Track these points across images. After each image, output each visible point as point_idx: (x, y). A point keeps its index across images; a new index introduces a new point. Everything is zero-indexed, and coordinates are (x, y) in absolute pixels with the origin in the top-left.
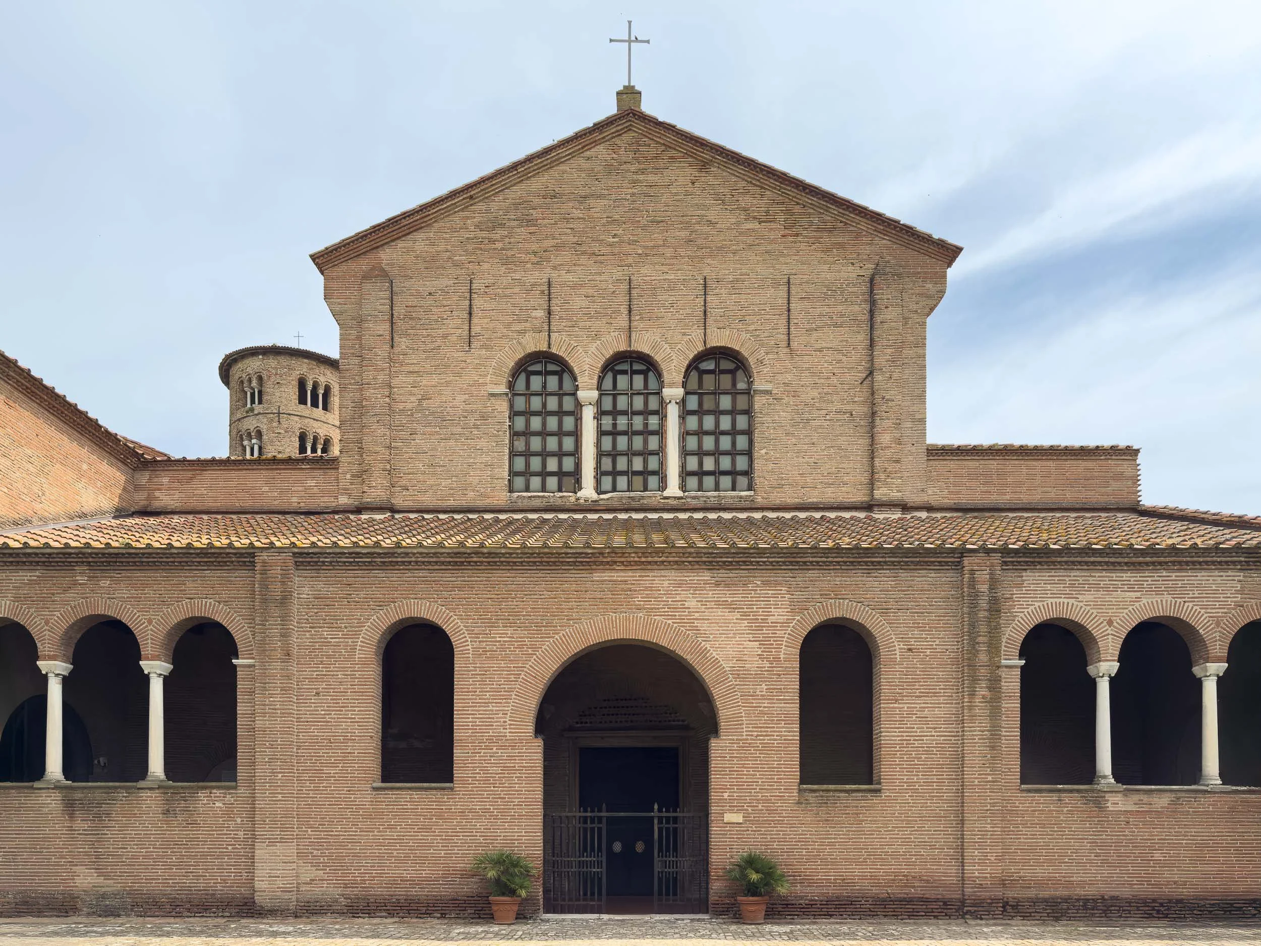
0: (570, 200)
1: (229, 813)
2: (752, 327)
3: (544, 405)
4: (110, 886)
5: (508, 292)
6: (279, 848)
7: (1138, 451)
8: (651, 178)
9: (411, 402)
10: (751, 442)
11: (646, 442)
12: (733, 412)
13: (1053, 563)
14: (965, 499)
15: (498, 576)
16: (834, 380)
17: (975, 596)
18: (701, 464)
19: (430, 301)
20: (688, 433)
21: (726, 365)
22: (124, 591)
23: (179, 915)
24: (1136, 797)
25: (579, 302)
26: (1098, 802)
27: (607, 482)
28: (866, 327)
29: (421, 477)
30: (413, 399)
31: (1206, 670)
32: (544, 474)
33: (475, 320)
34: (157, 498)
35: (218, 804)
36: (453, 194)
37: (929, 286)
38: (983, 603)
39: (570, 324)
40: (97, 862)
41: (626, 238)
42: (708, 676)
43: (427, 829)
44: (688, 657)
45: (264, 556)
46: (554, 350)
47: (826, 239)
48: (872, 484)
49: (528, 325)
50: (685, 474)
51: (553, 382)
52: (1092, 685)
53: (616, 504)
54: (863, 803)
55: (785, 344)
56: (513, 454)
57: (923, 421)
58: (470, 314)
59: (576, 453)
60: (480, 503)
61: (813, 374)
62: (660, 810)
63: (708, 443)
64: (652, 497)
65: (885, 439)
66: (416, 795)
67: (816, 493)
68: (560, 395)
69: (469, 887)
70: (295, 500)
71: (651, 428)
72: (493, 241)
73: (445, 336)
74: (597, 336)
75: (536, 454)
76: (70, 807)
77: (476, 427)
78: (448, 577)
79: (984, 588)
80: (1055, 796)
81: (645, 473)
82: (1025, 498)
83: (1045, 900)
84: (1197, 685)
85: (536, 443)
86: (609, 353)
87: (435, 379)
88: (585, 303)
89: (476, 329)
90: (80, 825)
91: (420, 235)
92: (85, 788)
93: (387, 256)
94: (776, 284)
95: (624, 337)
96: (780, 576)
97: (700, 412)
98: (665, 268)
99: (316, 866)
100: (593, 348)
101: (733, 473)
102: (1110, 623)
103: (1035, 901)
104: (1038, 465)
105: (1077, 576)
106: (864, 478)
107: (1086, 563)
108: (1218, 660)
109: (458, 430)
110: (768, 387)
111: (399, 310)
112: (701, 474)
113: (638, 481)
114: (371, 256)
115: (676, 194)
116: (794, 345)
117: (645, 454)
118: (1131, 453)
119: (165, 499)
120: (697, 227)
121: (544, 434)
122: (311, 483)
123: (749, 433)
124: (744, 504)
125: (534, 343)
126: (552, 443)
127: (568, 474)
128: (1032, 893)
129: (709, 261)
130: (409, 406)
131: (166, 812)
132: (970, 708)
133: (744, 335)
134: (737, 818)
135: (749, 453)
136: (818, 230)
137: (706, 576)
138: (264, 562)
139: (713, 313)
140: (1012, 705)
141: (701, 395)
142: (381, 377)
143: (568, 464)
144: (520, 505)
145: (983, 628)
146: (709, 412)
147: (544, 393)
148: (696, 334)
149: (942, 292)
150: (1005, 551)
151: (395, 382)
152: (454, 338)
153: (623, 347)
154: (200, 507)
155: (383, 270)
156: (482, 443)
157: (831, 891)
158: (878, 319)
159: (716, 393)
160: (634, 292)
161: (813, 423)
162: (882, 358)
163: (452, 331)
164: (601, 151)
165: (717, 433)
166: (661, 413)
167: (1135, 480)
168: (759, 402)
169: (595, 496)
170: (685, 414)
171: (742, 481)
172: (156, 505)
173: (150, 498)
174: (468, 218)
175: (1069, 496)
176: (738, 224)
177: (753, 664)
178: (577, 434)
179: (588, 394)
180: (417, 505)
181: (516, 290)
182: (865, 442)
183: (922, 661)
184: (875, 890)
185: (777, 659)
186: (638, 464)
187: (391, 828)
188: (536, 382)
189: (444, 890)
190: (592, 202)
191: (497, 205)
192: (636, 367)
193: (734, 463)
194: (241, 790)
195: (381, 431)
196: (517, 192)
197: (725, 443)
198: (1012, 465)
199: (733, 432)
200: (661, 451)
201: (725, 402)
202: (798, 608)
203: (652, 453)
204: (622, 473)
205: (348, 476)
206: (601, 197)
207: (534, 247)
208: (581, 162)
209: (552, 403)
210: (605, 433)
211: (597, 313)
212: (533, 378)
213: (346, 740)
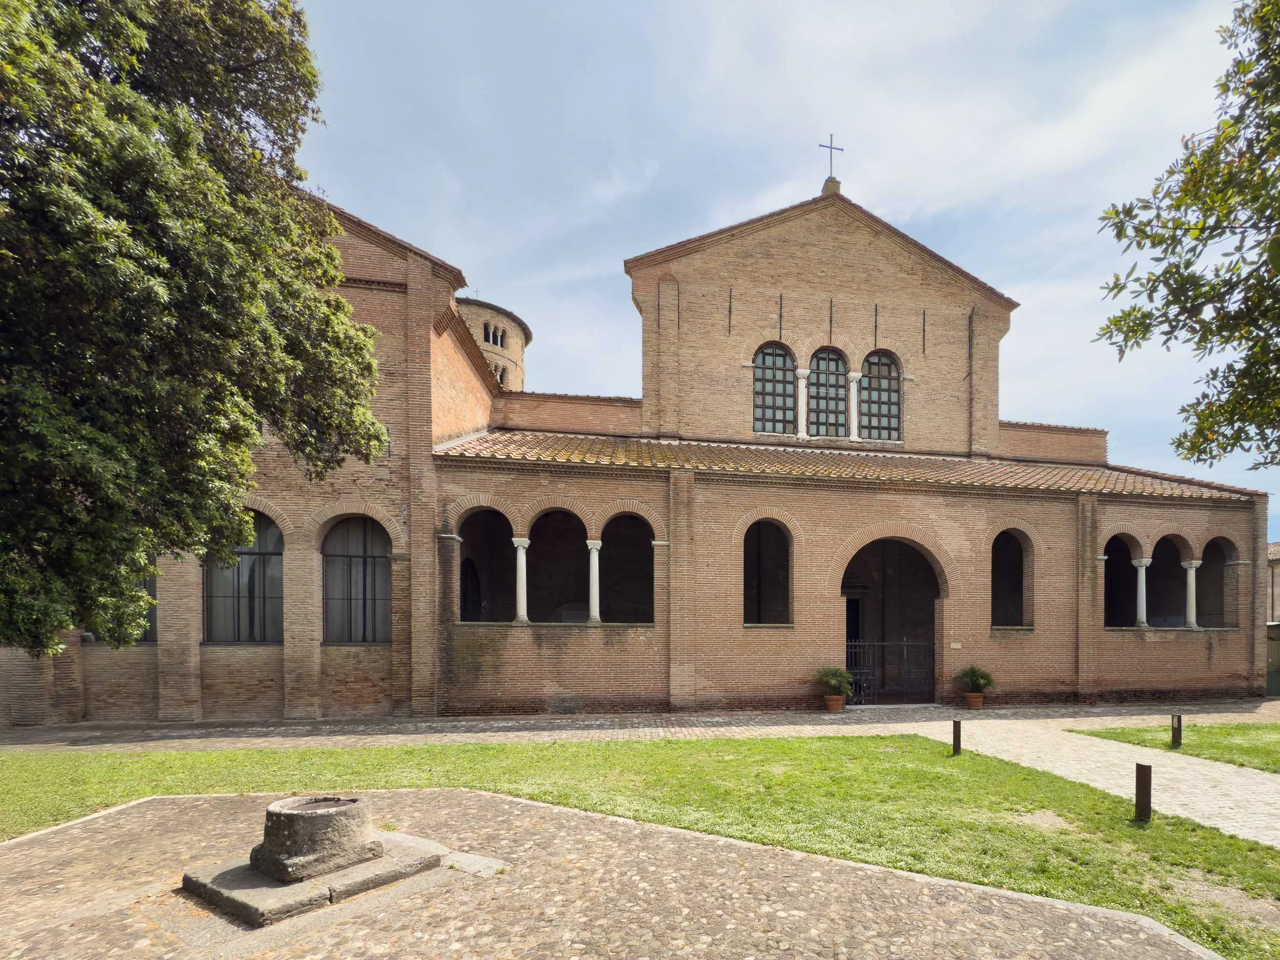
0: (795, 245)
1: (649, 644)
2: (903, 339)
3: (774, 376)
4: (567, 693)
5: (754, 300)
6: (686, 667)
7: (1107, 432)
8: (845, 237)
9: (691, 367)
10: (899, 410)
11: (837, 405)
12: (889, 390)
13: (1122, 502)
15: (823, 494)
16: (949, 376)
18: (870, 422)
19: (703, 300)
20: (863, 402)
21: (884, 360)
23: (616, 712)
24: (1159, 634)
25: (799, 312)
26: (1142, 637)
27: (813, 429)
28: (967, 346)
29: (698, 418)
30: (692, 365)
31: (1191, 564)
32: (774, 421)
33: (733, 317)
34: (511, 419)
35: (641, 638)
36: (721, 232)
37: (1001, 325)
39: (793, 325)
40: (558, 677)
41: (829, 274)
42: (942, 560)
43: (778, 654)
44: (931, 549)
45: (676, 473)
46: (783, 341)
47: (947, 290)
48: (970, 442)
49: (767, 323)
50: (861, 427)
51: (779, 361)
52: (1135, 571)
53: (821, 444)
54: (1025, 637)
55: (921, 351)
56: (756, 406)
57: (997, 405)
58: (730, 312)
59: (795, 408)
60: (737, 437)
61: (937, 372)
62: (907, 641)
63: (875, 409)
64: (843, 441)
65: (978, 415)
66: (771, 632)
67: (939, 444)
68: (784, 370)
69: (804, 690)
70: (611, 426)
71: (840, 396)
72: (745, 266)
73: (713, 325)
74: (810, 335)
75: (769, 407)
76: (538, 639)
77: (734, 387)
79: (1089, 514)
80: (1121, 634)
81: (836, 425)
83: (1116, 692)
85: (769, 400)
86: (817, 346)
87: (707, 353)
88: (803, 312)
89: (733, 322)
90: (546, 652)
91: (698, 256)
92: (548, 627)
93: (675, 267)
94: (917, 314)
95: (826, 337)
96: (982, 501)
97: (869, 389)
98: (852, 296)
99: (707, 678)
100: (808, 341)
101: (889, 429)
102: (1148, 537)
103: (1111, 692)
104: (1057, 437)
106: (965, 437)
107: (1138, 503)
108: (1198, 559)
109: (721, 388)
110: (912, 377)
111: (684, 304)
112: (870, 428)
113: (832, 429)
114: (664, 265)
115: (860, 250)
116: (927, 352)
117: (836, 412)
118: (1103, 434)
119: (516, 420)
120: (872, 272)
121: (774, 394)
122: (623, 416)
123: (898, 404)
124: (897, 449)
125: (771, 335)
126: (779, 401)
127: (789, 422)
128: (1109, 688)
129: (879, 294)
130: (690, 370)
131: (606, 643)
132: (1082, 583)
133: (898, 344)
134: (957, 646)
135: (898, 417)
136: (941, 283)
138: (676, 477)
139: (881, 327)
140: (1101, 581)
141: (870, 378)
142: (673, 349)
143: (790, 415)
144: (762, 440)
145: (1089, 538)
146: (874, 389)
147: (774, 368)
148: (871, 340)
149: (1007, 329)
150: (1100, 494)
151: (681, 352)
152: (718, 327)
153: (826, 344)
154: (544, 427)
155: (672, 276)
156: (737, 398)
157: (1008, 689)
158: (975, 342)
159: (879, 378)
160: (834, 309)
161: (938, 402)
162: (976, 366)
163: (718, 322)
164: (814, 216)
165: (879, 403)
166: (846, 387)
167: (1105, 449)
168: (906, 386)
169: (808, 438)
170: (861, 389)
171: (894, 434)
172: (510, 423)
173: (505, 418)
174: (729, 248)
175: (1073, 456)
176: (896, 273)
177: (967, 554)
178: (795, 396)
179: (803, 371)
180: (695, 436)
181: (760, 299)
182: (966, 415)
183: (1055, 555)
184: (1031, 688)
185: (980, 552)
186: (832, 419)
187: (755, 652)
188: (769, 360)
189: (787, 692)
190: (807, 247)
191: (749, 242)
192: (831, 356)
193: (889, 422)
194: (657, 628)
195: (673, 385)
196: (762, 235)
197: (884, 409)
198: (1043, 435)
199: (889, 403)
200: (846, 412)
201: (884, 384)
203: (841, 412)
204: (822, 424)
205: (649, 414)
206: (814, 245)
207: (772, 272)
208: (801, 221)
209: (779, 375)
210: (812, 397)
211: (810, 319)
212: (767, 357)
213: (727, 596)
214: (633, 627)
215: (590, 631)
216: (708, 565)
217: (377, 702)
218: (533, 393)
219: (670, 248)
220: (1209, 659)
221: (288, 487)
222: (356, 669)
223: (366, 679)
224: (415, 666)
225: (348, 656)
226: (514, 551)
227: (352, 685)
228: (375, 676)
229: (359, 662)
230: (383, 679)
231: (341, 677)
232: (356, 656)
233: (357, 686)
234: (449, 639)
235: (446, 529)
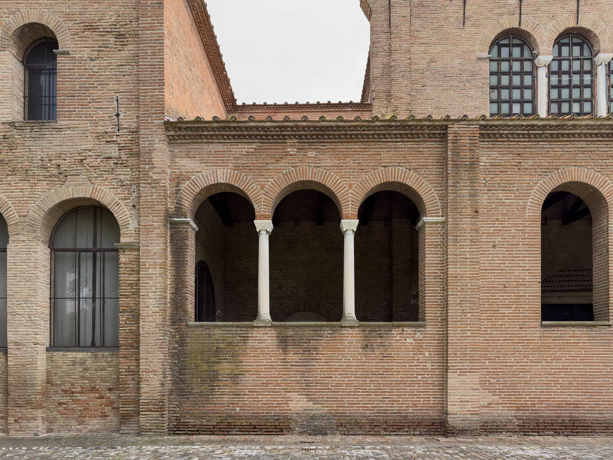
1: (418, 347)
3: (511, 68)
9: (424, 64)
11: (582, 93)
30: (424, 62)
33: (467, 7)
35: (409, 340)
39: (535, 9)
40: (307, 388)
45: (456, 128)
46: (523, 27)
49: (505, 10)
51: (516, 52)
58: (465, 3)
59: (534, 100)
68: (522, 61)
71: (585, 83)
73: (446, 18)
74: (553, 18)
75: (505, 102)
77: (468, 81)
85: (505, 94)
86: (561, 29)
87: (439, 48)
89: (468, 13)
90: (292, 357)
95: (573, 17)
100: (550, 25)
109: (455, 83)
117: (581, 101)
121: (510, 87)
125: (509, 22)
126: (516, 94)
130: (422, 67)
138: (455, 133)
142: (405, 45)
147: (510, 59)
151: (413, 49)
152: (452, 20)
153: (572, 24)
156: (472, 92)
163: (452, 15)
166: (593, 72)
170: (610, 73)
178: (533, 87)
179: (544, 58)
188: (505, 52)
192: (575, 40)
194: (429, 329)
195: (406, 82)
200: (593, 99)
203: (586, 100)
209: (516, 66)
210: (554, 87)
211: (554, 1)
212: (503, 48)
213: (518, 285)
214: (398, 326)
215: (345, 332)
216: (494, 246)
217: (104, 416)
222: (83, 378)
223: (93, 390)
224: (143, 375)
225: (74, 363)
226: (256, 236)
227: (79, 397)
228: (103, 386)
229: (86, 370)
230: (110, 389)
231: (67, 387)
232: (83, 362)
233: (83, 398)
234: (182, 342)
235: (179, 212)
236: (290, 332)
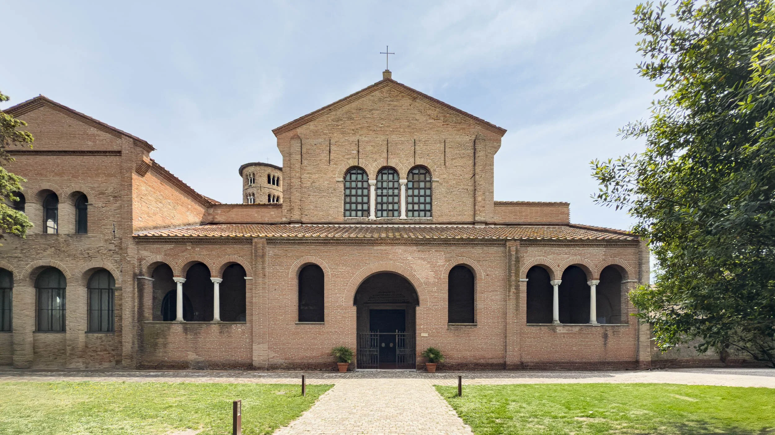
0: (366, 111)
1: (243, 333)
2: (432, 158)
3: (357, 185)
4: (201, 359)
5: (344, 144)
6: (261, 346)
7: (569, 204)
8: (395, 103)
9: (309, 184)
10: (431, 199)
11: (393, 199)
12: (425, 188)
13: (539, 244)
14: (507, 221)
15: (340, 248)
16: (461, 177)
17: (510, 255)
18: (413, 207)
19: (315, 147)
20: (409, 196)
21: (422, 171)
22: (205, 252)
23: (226, 369)
24: (567, 328)
25: (369, 148)
26: (554, 330)
27: (379, 213)
28: (473, 158)
29: (312, 211)
30: (309, 183)
31: (592, 282)
32: (357, 210)
33: (331, 154)
34: (216, 218)
35: (239, 330)
36: (323, 109)
37: (495, 144)
38: (513, 258)
39: (366, 156)
40: (196, 350)
41: (386, 125)
42: (416, 285)
43: (314, 338)
44: (408, 277)
45: (256, 240)
46: (360, 165)
47: (459, 126)
48: (474, 215)
49: (351, 156)
50: (407, 211)
51: (360, 177)
52: (552, 288)
53: (382, 221)
54: (471, 330)
55: (443, 164)
56: (345, 203)
57: (492, 192)
58: (330, 152)
59: (368, 203)
60: (333, 221)
61: (454, 175)
62: (398, 332)
63: (416, 200)
64: (396, 219)
65: (479, 199)
66: (311, 326)
67: (455, 218)
68: (362, 182)
69: (330, 359)
70: (266, 219)
71: (395, 194)
72: (338, 126)
73: (320, 160)
74: (376, 160)
75: (354, 203)
76: (186, 330)
77: (332, 193)
78: (322, 248)
79: (514, 253)
80: (539, 328)
81: (393, 210)
82: (529, 221)
84: (589, 288)
85: (354, 199)
86: (380, 167)
87: (317, 176)
88: (371, 148)
89: (332, 158)
90: (189, 337)
91: (311, 123)
92: (190, 323)
93: (300, 131)
94: (440, 142)
95: (385, 160)
96: (441, 248)
97: (413, 188)
98: (400, 136)
99: (275, 352)
100: (374, 164)
101: (425, 211)
102: (559, 266)
104: (534, 209)
105: (547, 249)
106: (472, 213)
107: (550, 244)
108: (597, 279)
109: (325, 194)
110: (438, 179)
111: (304, 150)
112: (413, 211)
113: (391, 213)
114: (294, 130)
115: (404, 109)
116: (447, 164)
117: (393, 203)
118: (567, 205)
119: (219, 219)
120: (412, 121)
121: (356, 196)
122: (272, 213)
123: (430, 196)
124: (429, 222)
125: (353, 163)
126: (359, 199)
127: (365, 210)
129: (416, 134)
130: (308, 185)
131: (221, 332)
132: (509, 296)
133: (429, 161)
134: (426, 335)
135: (431, 203)
136: (456, 123)
137: (415, 248)
138: (256, 242)
139: (418, 152)
140: (523, 295)
141: (413, 182)
142: (297, 175)
143: (365, 207)
144: (348, 221)
145: (513, 268)
146: (416, 188)
147: (357, 181)
148: (412, 160)
149: (500, 146)
150: (521, 240)
151: (302, 176)
152: (324, 161)
153: (385, 165)
154: (232, 221)
155: (298, 136)
156: (334, 199)
157: (460, 361)
158: (477, 155)
159: (419, 181)
160: (389, 145)
161: (453, 193)
162: (478, 169)
163: (324, 158)
164: (377, 93)
165: (419, 196)
166: (399, 189)
167: (568, 214)
168: (434, 185)
169: (375, 219)
170: (407, 189)
171: (428, 214)
172: (216, 221)
173: (213, 218)
174: (329, 117)
175: (545, 220)
176: (426, 120)
177: (432, 280)
178: (368, 196)
179: (372, 181)
180: (311, 221)
181: (347, 143)
182: (472, 200)
183: (492, 279)
184: (475, 361)
185: (440, 278)
186: (390, 207)
187: (302, 338)
188: (354, 177)
189: (321, 361)
190: (374, 112)
191: (339, 112)
192: (390, 172)
193: (425, 207)
194: (248, 325)
195: (298, 194)
196: (347, 108)
197: (422, 200)
198: (524, 208)
199: (425, 196)
200: (399, 202)
201: (422, 185)
202: (448, 260)
203: (396, 203)
204: (385, 210)
205: (286, 211)
206: (377, 110)
207: (353, 128)
208: (369, 97)
209: (360, 185)
210: (378, 196)
211: (375, 152)
212: (352, 175)
213: (286, 306)
214: (235, 324)
215: (214, 326)
217: (110, 361)
218: (226, 204)
219: (296, 121)
220: (605, 344)
221: (69, 256)
222: (101, 345)
223: (106, 350)
224: (124, 343)
225: (97, 338)
226: (175, 284)
227: (99, 353)
228: (110, 348)
229: (102, 341)
230: (113, 350)
231: (94, 349)
232: (101, 338)
233: (101, 353)
234: (142, 330)
235: (141, 274)
236: (188, 326)
